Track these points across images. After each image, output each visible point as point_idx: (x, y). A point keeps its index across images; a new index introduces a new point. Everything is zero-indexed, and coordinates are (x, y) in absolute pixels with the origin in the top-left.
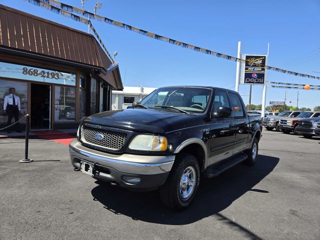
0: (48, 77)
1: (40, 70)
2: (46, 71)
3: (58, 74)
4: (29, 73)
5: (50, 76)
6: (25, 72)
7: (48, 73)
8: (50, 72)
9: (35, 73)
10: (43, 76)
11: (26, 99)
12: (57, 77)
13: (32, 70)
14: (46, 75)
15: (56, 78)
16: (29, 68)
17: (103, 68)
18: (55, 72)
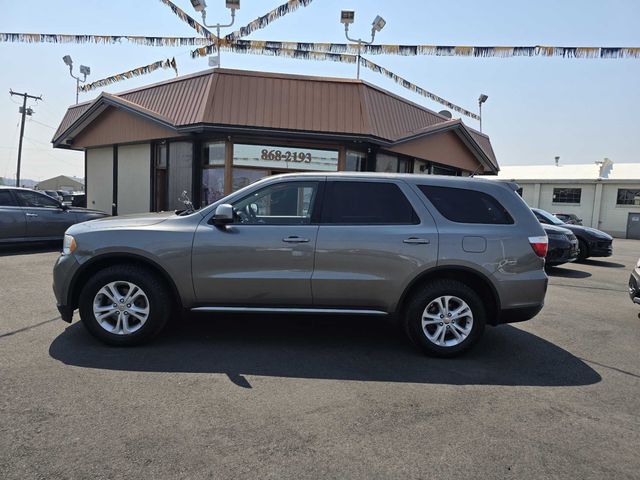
0: (295, 161)
1: (284, 150)
2: (292, 150)
3: (309, 154)
4: (271, 156)
5: (298, 159)
6: (265, 156)
7: (295, 154)
8: (299, 151)
9: (278, 156)
10: (288, 160)
12: (308, 160)
13: (274, 153)
14: (292, 157)
15: (306, 162)
16: (269, 149)
17: (371, 136)
18: (306, 151)
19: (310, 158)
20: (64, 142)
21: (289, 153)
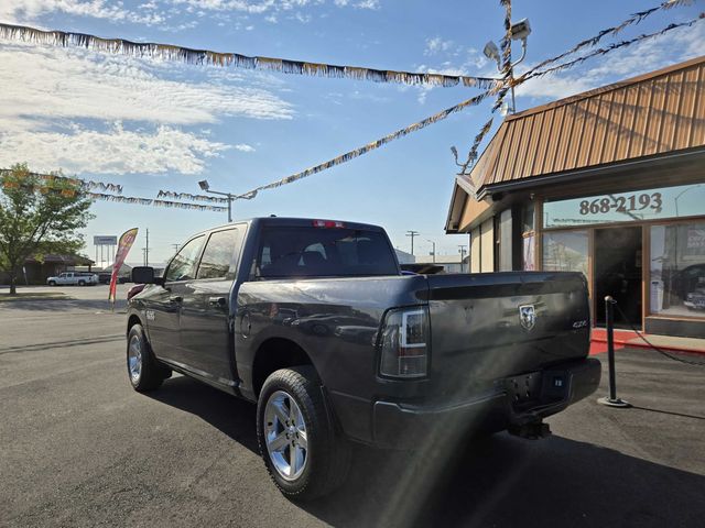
0: (633, 209)
1: (613, 198)
2: (627, 195)
3: (659, 195)
4: (593, 208)
5: (638, 205)
6: (584, 208)
7: (632, 199)
8: (638, 194)
9: (605, 206)
10: (622, 210)
11: (586, 263)
12: (656, 204)
13: (598, 203)
14: (627, 205)
15: (652, 207)
16: (590, 200)
18: (650, 192)
19: (659, 201)
20: (451, 228)
21: (623, 199)
